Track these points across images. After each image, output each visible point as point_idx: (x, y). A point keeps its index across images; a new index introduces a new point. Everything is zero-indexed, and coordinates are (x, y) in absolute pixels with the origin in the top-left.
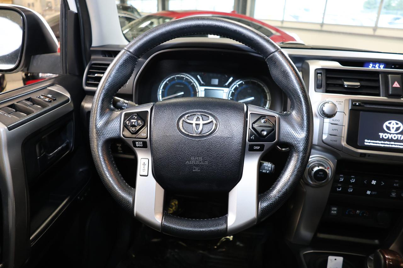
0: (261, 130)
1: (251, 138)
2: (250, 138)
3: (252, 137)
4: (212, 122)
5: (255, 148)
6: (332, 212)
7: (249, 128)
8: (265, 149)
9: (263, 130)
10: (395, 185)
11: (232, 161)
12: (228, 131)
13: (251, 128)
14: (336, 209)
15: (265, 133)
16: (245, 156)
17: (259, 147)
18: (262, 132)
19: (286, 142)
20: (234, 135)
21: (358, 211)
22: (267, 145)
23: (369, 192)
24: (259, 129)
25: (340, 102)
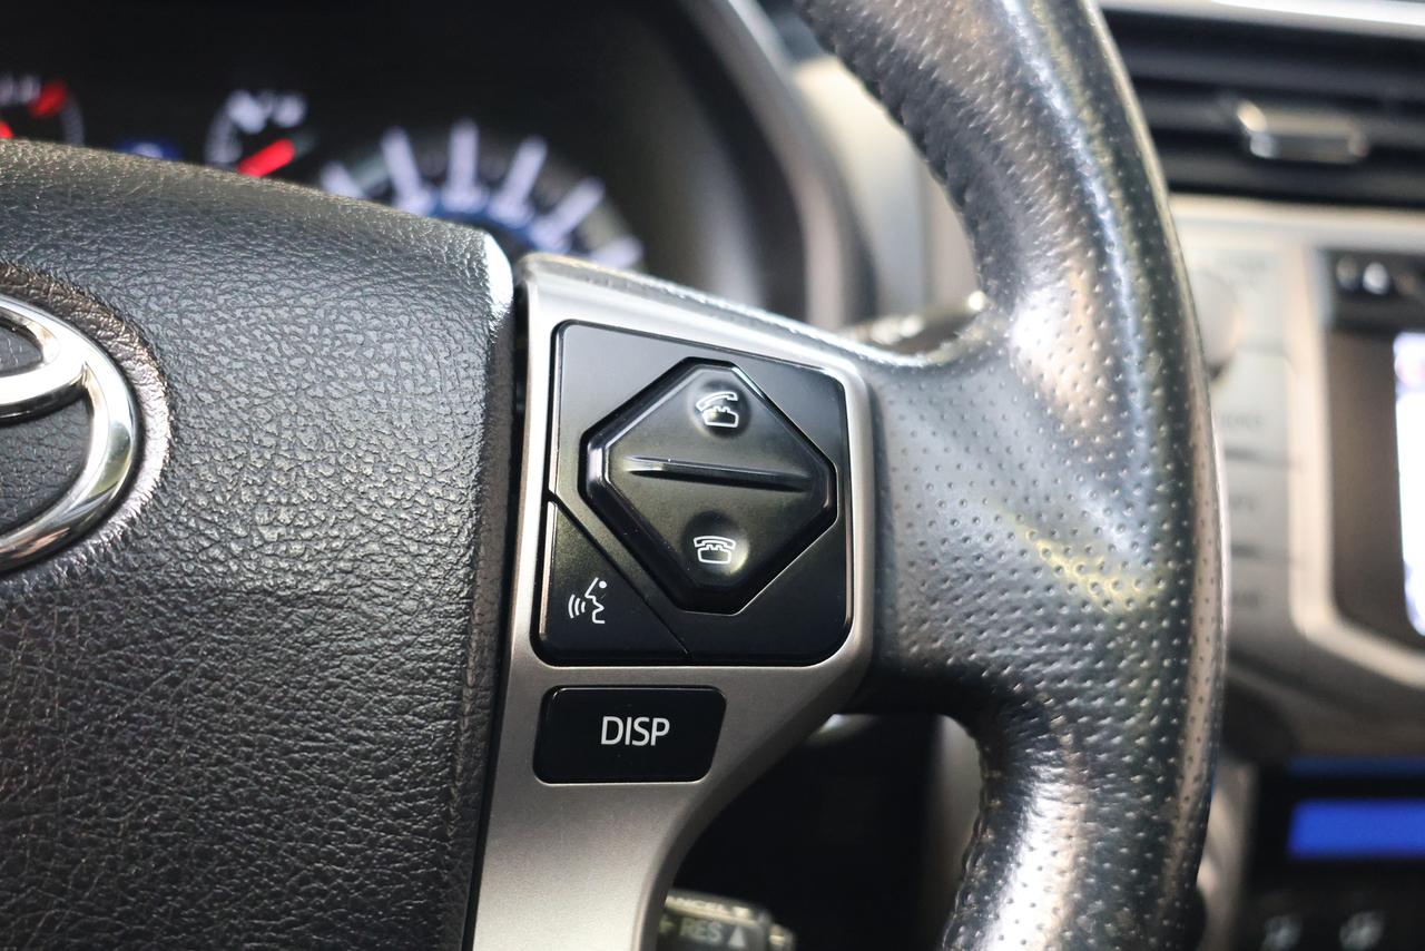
0: (690, 512)
1: (574, 607)
2: (558, 604)
4: (75, 397)
5: (613, 729)
7: (547, 496)
8: (734, 743)
9: (711, 522)
11: (332, 904)
12: (284, 516)
13: (564, 487)
15: (732, 554)
16: (492, 844)
17: (655, 731)
18: (704, 543)
19: (960, 669)
20: (365, 570)
22: (759, 695)
24: (662, 506)
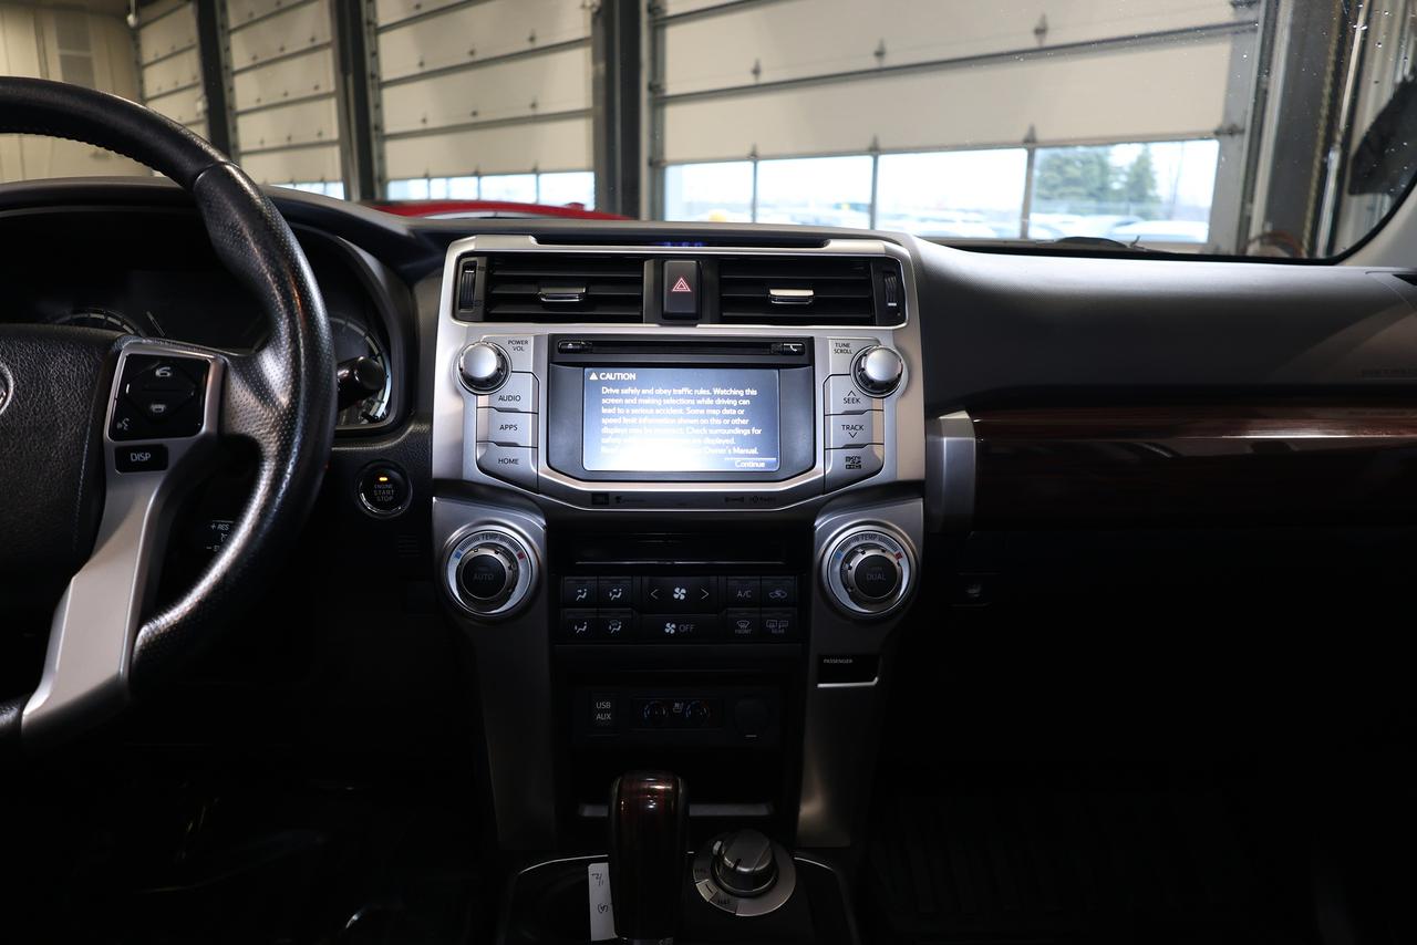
1: (119, 426)
2: (116, 426)
3: (123, 425)
5: (135, 458)
6: (599, 717)
7: (115, 398)
8: (173, 460)
10: (740, 594)
14: (608, 705)
17: (147, 457)
18: (155, 406)
21: (677, 705)
22: (177, 446)
23: (670, 628)
25: (518, 342)
